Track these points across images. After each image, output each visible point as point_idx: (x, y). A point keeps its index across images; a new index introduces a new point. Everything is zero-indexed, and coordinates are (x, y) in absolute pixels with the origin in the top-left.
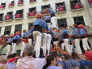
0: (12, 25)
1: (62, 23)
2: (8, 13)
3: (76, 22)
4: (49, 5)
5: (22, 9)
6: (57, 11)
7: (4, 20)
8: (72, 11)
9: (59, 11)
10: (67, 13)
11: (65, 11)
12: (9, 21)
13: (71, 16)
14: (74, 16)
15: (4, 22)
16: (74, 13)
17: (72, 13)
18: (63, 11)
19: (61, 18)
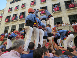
0: (17, 24)
1: (58, 21)
2: (14, 15)
3: (71, 20)
4: (47, 6)
5: (24, 11)
6: (53, 11)
7: (11, 21)
8: (67, 10)
9: (55, 11)
10: (62, 12)
11: (60, 11)
12: (14, 21)
13: (66, 15)
14: (69, 15)
15: (11, 22)
16: (68, 11)
17: (67, 12)
18: (59, 11)
19: (57, 17)
